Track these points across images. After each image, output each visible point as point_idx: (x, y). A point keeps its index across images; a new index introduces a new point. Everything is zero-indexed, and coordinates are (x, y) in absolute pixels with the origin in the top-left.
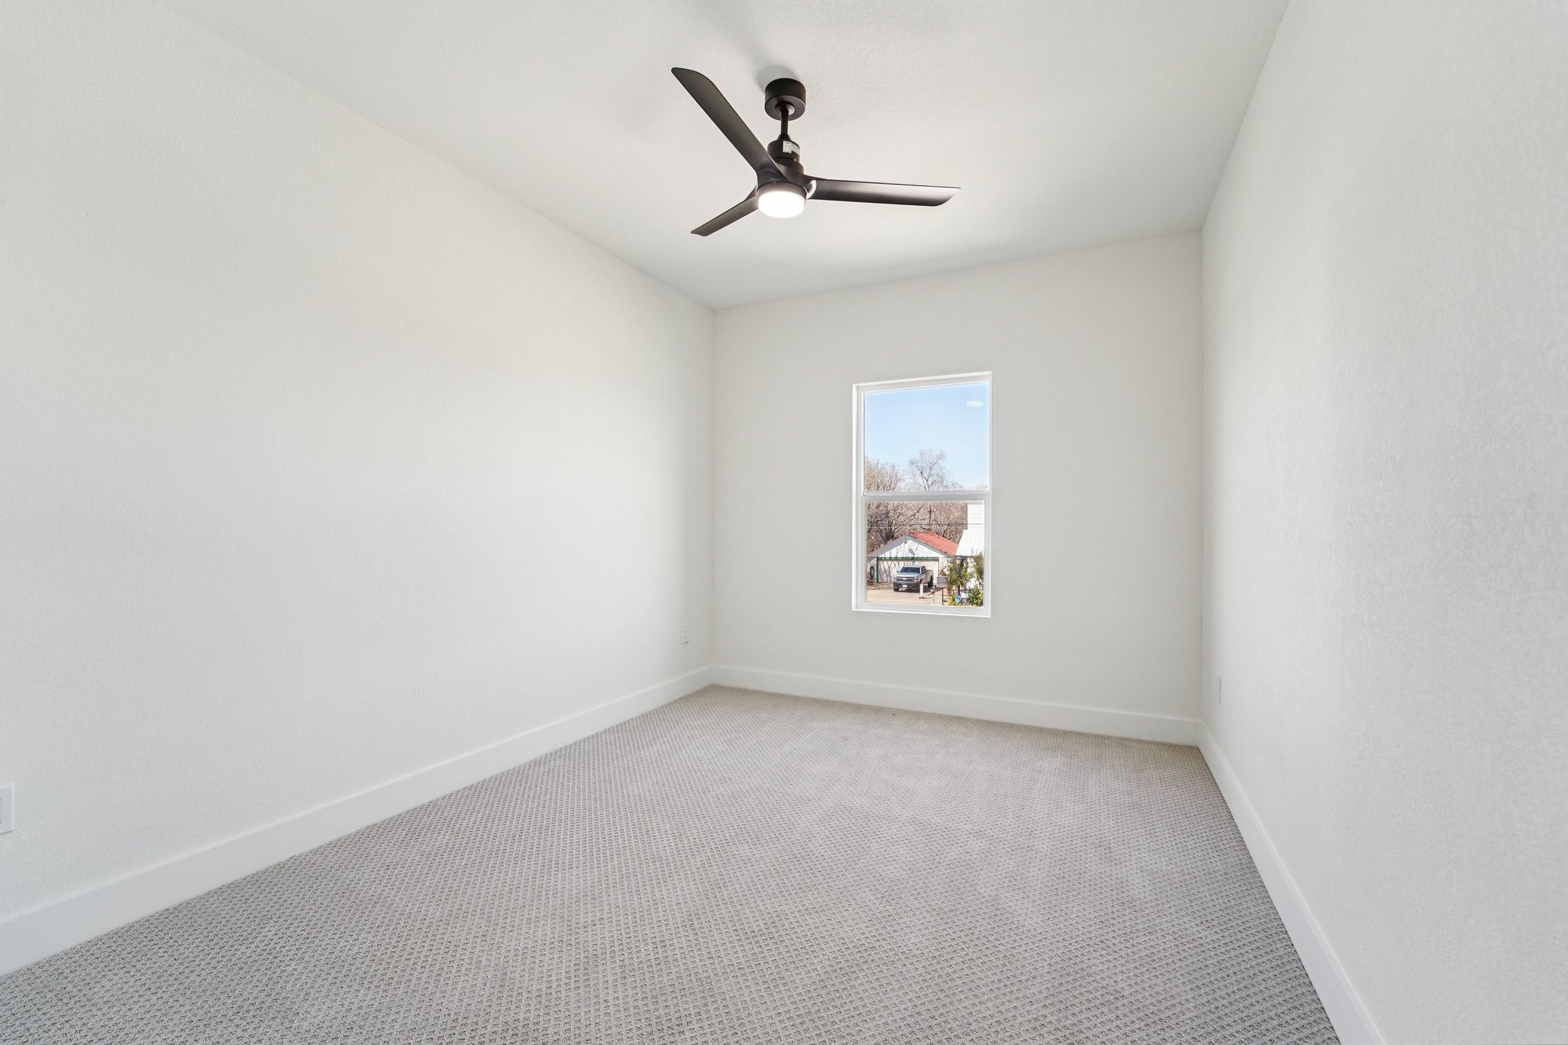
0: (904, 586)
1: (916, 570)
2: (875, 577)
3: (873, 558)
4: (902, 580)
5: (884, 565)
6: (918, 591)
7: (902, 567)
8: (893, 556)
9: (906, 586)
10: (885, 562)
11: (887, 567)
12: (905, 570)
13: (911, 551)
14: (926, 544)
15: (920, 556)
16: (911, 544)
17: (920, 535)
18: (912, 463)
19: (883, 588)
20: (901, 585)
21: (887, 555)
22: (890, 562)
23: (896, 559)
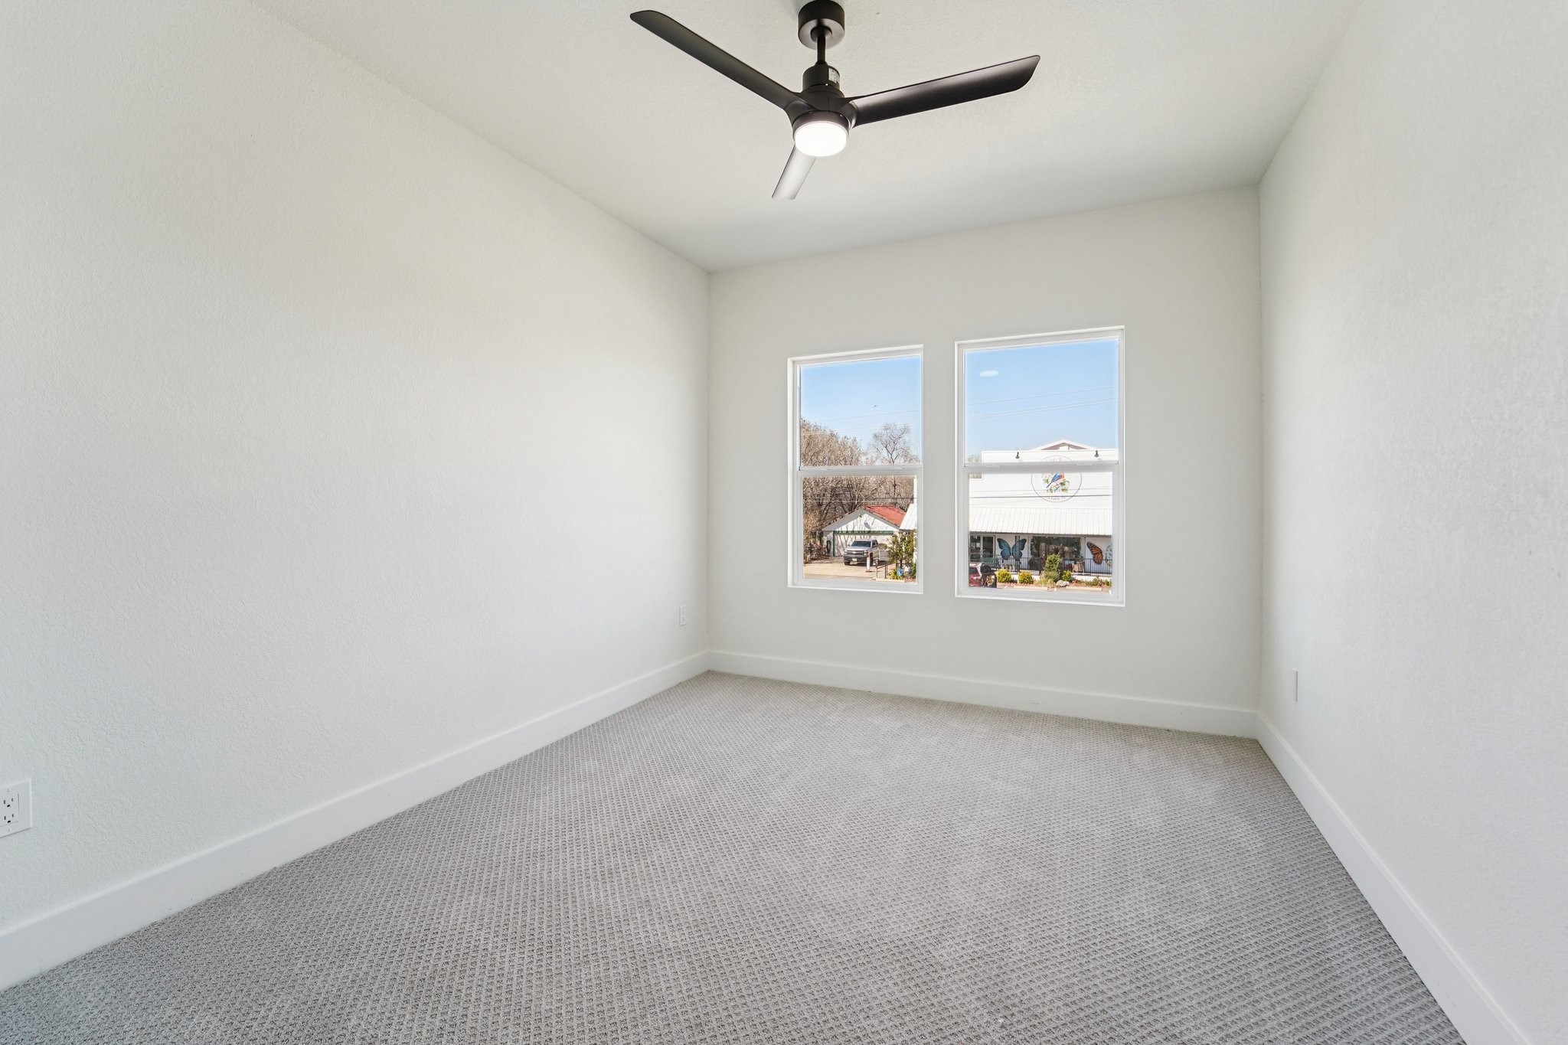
0: (853, 560)
1: (867, 544)
2: (832, 550)
3: (831, 531)
4: (853, 554)
5: (841, 539)
6: (865, 565)
7: (853, 540)
8: (850, 529)
9: (856, 560)
10: (842, 536)
11: (844, 541)
12: (857, 544)
13: (866, 525)
14: (882, 518)
15: (877, 530)
16: (866, 518)
17: (877, 509)
18: (876, 436)
19: (837, 562)
20: (851, 558)
21: (844, 528)
22: (846, 536)
23: (853, 533)
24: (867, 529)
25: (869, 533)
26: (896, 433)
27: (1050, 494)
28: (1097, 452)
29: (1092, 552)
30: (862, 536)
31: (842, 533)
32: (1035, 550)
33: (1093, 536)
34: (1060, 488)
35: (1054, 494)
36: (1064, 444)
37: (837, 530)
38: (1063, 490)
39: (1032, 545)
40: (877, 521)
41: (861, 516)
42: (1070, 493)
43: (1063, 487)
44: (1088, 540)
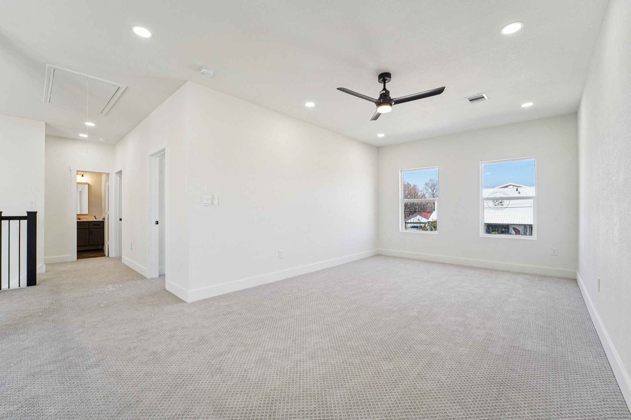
24: (419, 222)
25: (420, 223)
26: (435, 183)
27: (495, 207)
28: (517, 189)
29: (515, 231)
30: (417, 224)
31: (409, 223)
32: (488, 230)
33: (516, 225)
34: (500, 204)
35: (497, 207)
36: (510, 185)
37: (407, 222)
38: (501, 205)
39: (487, 228)
40: (423, 218)
41: (416, 216)
42: (504, 206)
43: (502, 204)
44: (513, 226)
